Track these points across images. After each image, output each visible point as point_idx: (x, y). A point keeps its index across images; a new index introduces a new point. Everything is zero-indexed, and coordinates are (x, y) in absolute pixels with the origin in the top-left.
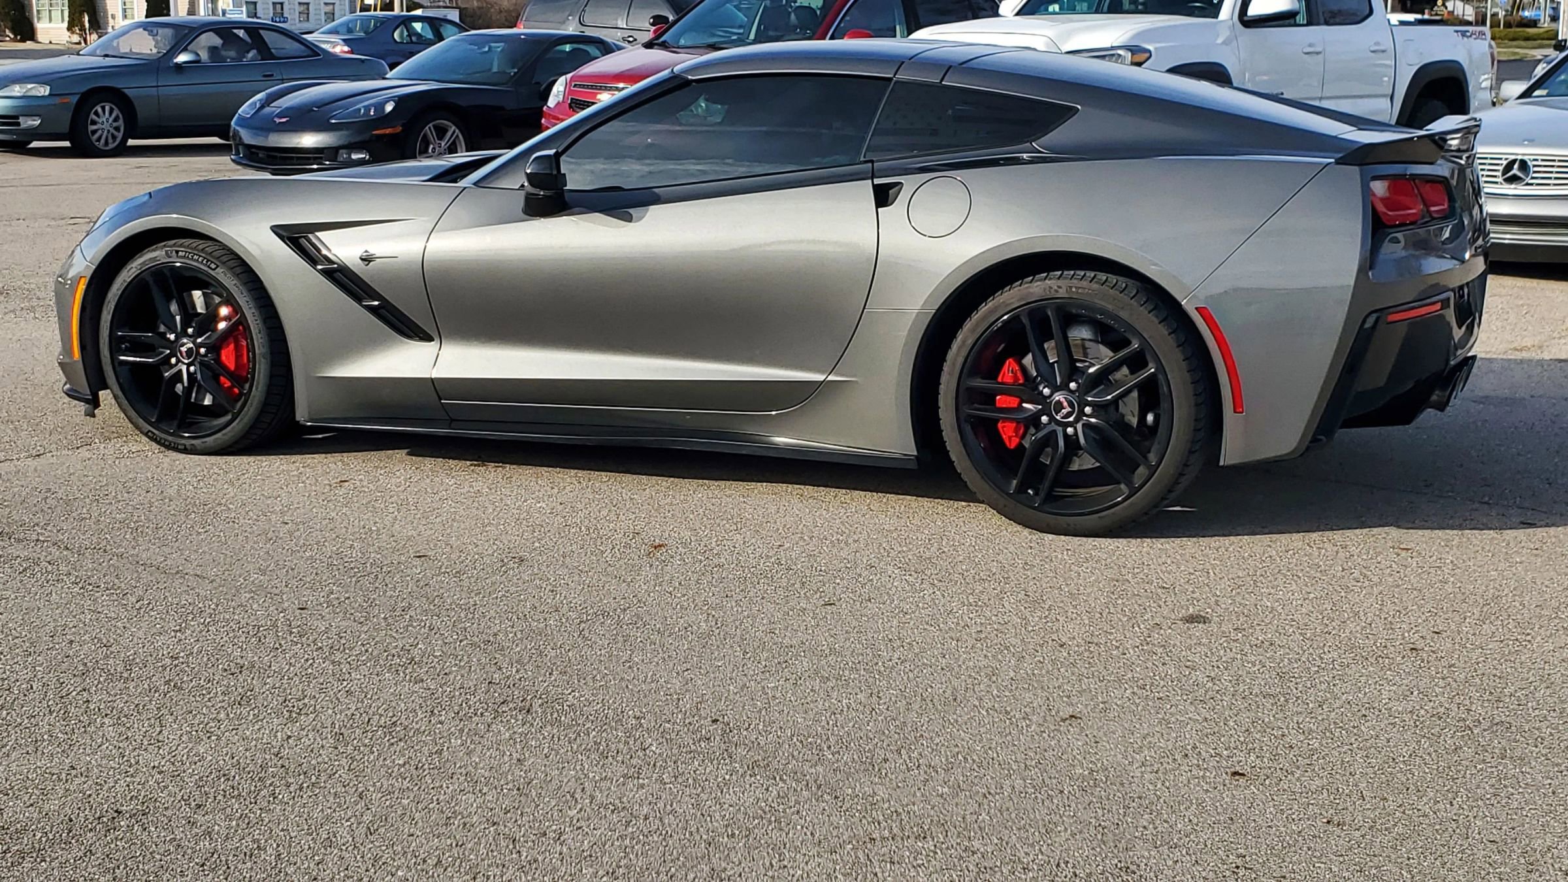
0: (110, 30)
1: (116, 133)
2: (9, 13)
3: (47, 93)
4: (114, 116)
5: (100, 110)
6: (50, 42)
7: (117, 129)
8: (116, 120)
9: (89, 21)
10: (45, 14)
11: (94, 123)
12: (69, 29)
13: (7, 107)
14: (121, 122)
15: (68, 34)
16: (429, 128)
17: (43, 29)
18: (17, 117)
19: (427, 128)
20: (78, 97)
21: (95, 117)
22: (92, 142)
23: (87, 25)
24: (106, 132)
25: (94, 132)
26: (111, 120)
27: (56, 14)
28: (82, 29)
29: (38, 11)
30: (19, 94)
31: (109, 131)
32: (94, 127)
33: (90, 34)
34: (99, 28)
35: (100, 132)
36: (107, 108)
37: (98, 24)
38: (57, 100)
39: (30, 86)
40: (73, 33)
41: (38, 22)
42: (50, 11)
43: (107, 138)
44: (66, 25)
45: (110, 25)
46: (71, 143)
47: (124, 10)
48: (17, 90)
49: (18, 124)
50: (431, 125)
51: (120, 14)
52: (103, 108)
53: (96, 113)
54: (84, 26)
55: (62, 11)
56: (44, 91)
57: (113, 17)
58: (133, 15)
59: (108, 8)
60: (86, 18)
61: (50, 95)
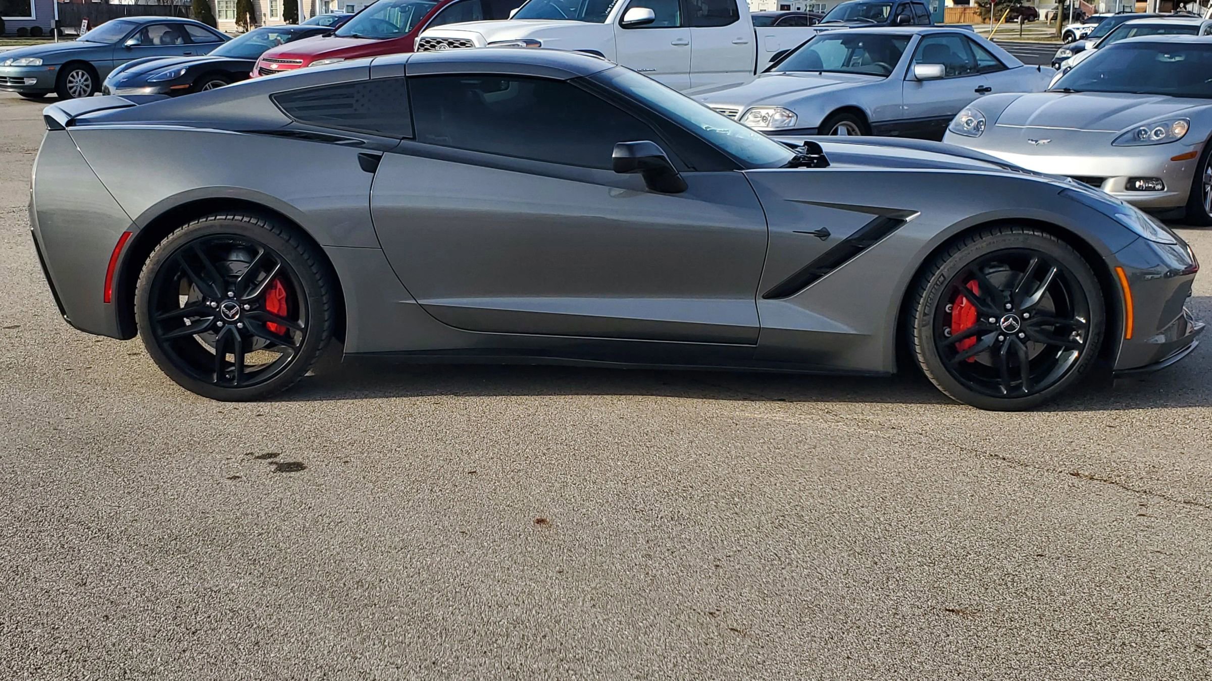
0: (263, 24)
1: (86, 89)
2: (201, 12)
3: (41, 64)
4: (85, 78)
5: (75, 74)
6: (226, 32)
7: (87, 86)
8: (86, 80)
9: (250, 18)
10: (223, 13)
11: (71, 82)
12: (237, 23)
13: (16, 72)
14: (89, 82)
15: (236, 26)
16: (209, 85)
17: (221, 22)
18: (22, 78)
19: (207, 85)
20: (59, 66)
21: (71, 79)
22: (69, 94)
23: (248, 20)
24: (79, 88)
25: (71, 88)
26: (82, 80)
27: (230, 13)
28: (245, 23)
29: (219, 11)
30: (25, 64)
31: (81, 87)
32: (71, 85)
33: (250, 26)
34: (256, 22)
35: (75, 88)
36: (80, 73)
37: (255, 20)
38: (47, 68)
39: (31, 59)
40: (239, 25)
41: (219, 18)
42: (226, 11)
43: (80, 91)
44: (235, 20)
45: (263, 20)
46: (58, 94)
47: (272, 11)
48: (24, 62)
49: (24, 83)
50: (210, 83)
51: (268, 14)
52: (77, 73)
53: (73, 76)
54: (247, 21)
55: (234, 11)
56: (39, 62)
57: (265, 15)
58: (277, 14)
59: (262, 9)
60: (248, 16)
61: (43, 65)
